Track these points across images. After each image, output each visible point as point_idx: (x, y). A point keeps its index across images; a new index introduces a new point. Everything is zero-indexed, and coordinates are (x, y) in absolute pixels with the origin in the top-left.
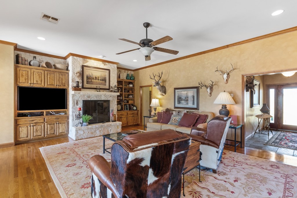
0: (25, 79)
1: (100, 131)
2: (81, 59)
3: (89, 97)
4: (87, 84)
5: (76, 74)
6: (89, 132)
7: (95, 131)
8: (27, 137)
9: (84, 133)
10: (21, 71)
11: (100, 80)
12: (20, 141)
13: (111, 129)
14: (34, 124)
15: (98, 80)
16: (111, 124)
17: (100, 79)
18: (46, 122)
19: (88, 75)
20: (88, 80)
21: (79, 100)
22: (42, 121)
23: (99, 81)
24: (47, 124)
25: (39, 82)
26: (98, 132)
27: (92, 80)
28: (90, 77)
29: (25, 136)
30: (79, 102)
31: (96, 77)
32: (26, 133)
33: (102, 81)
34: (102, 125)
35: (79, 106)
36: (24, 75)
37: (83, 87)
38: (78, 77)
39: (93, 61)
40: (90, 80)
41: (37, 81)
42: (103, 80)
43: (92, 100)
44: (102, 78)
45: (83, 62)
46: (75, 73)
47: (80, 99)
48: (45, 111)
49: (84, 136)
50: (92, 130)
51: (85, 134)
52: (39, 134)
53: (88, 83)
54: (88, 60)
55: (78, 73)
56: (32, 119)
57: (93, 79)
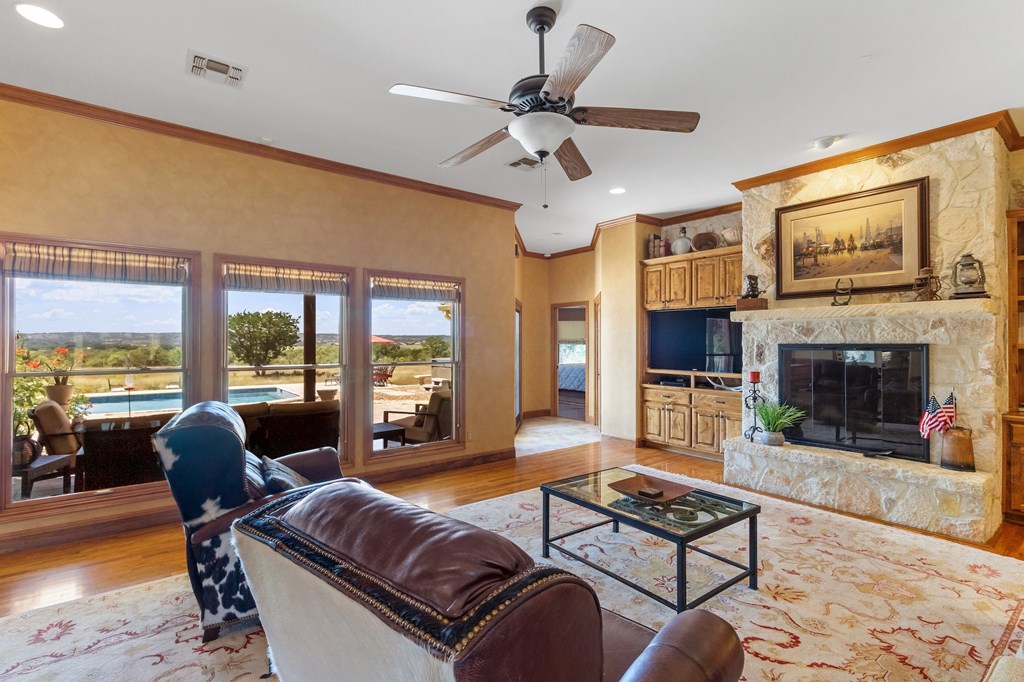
0: (656, 292)
1: (825, 485)
2: (776, 187)
3: (808, 331)
4: (797, 277)
5: (758, 248)
6: (771, 472)
7: (802, 477)
8: (659, 435)
9: (754, 468)
10: (650, 275)
11: (865, 248)
12: (649, 441)
13: (893, 495)
14: (671, 407)
15: (852, 249)
16: (894, 471)
17: (858, 244)
18: (696, 407)
19: (801, 241)
20: (799, 263)
21: (767, 344)
22: (685, 401)
23: (858, 253)
24: (697, 413)
25: (680, 296)
26: (813, 483)
27: (821, 258)
28: (807, 249)
29: (656, 432)
30: (766, 352)
31: (837, 242)
32: (657, 424)
33: (872, 253)
34: (833, 462)
35: (768, 364)
36: (654, 282)
37: (781, 296)
38: (764, 258)
39: (825, 174)
40: (810, 261)
41: (675, 293)
42: (878, 246)
43: (819, 341)
44: (873, 233)
45: (782, 196)
46: (754, 246)
47: (769, 341)
48: (692, 374)
49: (755, 480)
50: (789, 469)
51: (757, 473)
52: (681, 435)
53: (799, 272)
54: (803, 179)
55: (765, 242)
56: (667, 393)
57: (826, 251)
